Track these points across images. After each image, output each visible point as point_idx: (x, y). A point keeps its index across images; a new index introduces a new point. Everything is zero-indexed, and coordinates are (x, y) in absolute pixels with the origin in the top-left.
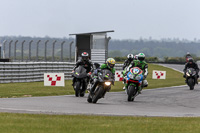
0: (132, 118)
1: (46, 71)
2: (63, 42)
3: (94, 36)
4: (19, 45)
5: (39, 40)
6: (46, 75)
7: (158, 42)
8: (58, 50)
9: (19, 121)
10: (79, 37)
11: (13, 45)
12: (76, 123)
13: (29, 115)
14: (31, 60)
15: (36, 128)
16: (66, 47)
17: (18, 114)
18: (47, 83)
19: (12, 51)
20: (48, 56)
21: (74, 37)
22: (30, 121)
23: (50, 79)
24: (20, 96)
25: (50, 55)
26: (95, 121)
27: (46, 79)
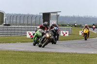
0: (70, 54)
1: (28, 31)
2: (36, 17)
3: (51, 14)
4: (15, 18)
5: (25, 16)
6: (28, 32)
8: (34, 20)
9: (15, 55)
10: (44, 14)
11: (12, 18)
12: (43, 56)
13: (19, 52)
14: (20, 25)
15: (23, 58)
16: (38, 19)
17: (14, 51)
18: (28, 36)
19: (11, 21)
20: (29, 23)
21: (42, 14)
22: (20, 55)
23: (30, 34)
24: (15, 42)
25: (30, 23)
26: (52, 55)
27: (28, 34)
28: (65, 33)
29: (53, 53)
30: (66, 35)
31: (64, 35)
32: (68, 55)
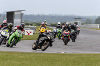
2: (0, 16)
3: (15, 13)
7: (47, 16)
21: (6, 13)
26: (16, 55)
28: (29, 32)
29: (17, 53)
30: (30, 34)
31: (29, 34)
32: (32, 55)
